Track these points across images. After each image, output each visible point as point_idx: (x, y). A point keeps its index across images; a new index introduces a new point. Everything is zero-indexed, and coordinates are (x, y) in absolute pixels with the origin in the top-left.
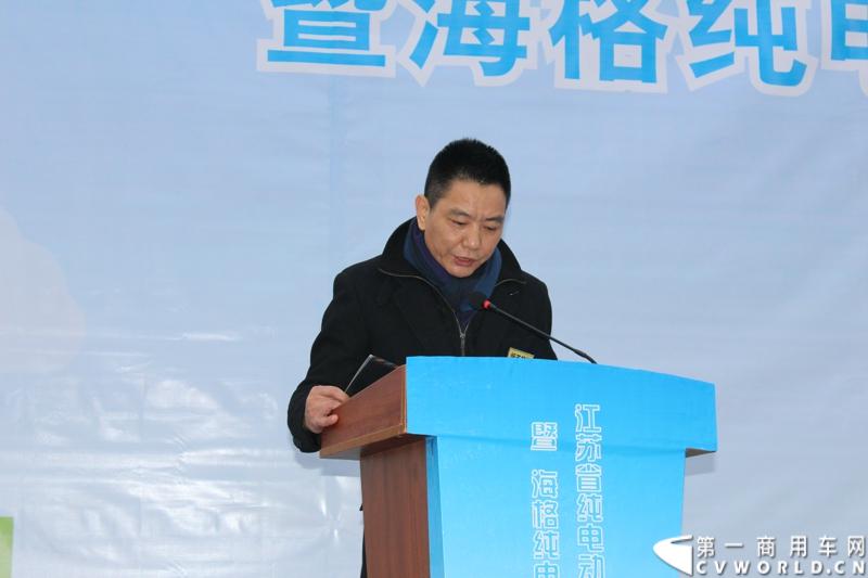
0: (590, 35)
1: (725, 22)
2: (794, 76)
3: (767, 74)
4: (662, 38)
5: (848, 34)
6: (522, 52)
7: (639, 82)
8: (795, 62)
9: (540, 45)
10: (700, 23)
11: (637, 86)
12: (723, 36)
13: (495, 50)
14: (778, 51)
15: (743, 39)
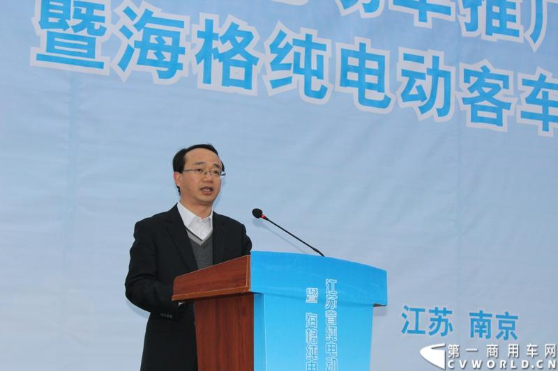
0: (218, 60)
1: (289, 58)
2: (321, 94)
3: (308, 92)
4: (256, 65)
5: (348, 73)
6: (180, 66)
7: (243, 89)
8: (322, 86)
9: (190, 63)
10: (276, 58)
11: (241, 91)
12: (287, 67)
13: (165, 64)
14: (314, 79)
15: (297, 70)
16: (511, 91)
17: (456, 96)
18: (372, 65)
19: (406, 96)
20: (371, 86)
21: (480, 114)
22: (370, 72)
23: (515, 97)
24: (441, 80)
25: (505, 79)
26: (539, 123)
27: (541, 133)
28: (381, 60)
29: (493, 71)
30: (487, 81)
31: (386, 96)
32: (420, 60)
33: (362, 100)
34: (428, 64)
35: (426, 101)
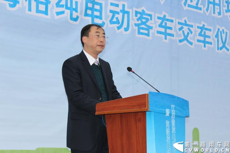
0: (34, 1)
1: (63, 2)
2: (76, 20)
3: (72, 18)
4: (50, 4)
5: (88, 10)
6: (18, 2)
7: (44, 15)
8: (77, 16)
9: (23, 1)
10: (58, 2)
13: (12, 1)
14: (74, 12)
15: (67, 8)
16: (153, 21)
17: (132, 23)
18: (97, 7)
19: (111, 22)
20: (97, 17)
21: (141, 31)
22: (96, 10)
23: (154, 23)
24: (126, 15)
25: (150, 15)
26: (163, 36)
27: (164, 40)
28: (101, 5)
29: (147, 12)
30: (144, 16)
31: (103, 22)
32: (117, 6)
34: (121, 7)
35: (120, 24)
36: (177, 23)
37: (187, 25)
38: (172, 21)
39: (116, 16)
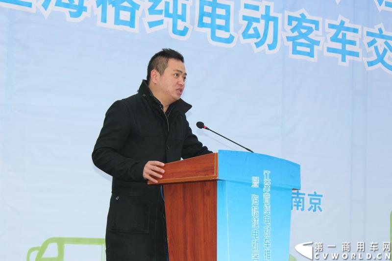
0: (111, 5)
1: (161, 6)
2: (183, 33)
3: (175, 31)
4: (138, 10)
5: (204, 17)
6: (85, 9)
8: (185, 27)
9: (92, 8)
10: (152, 5)
11: (128, 28)
12: (160, 12)
13: (74, 7)
14: (179, 21)
15: (168, 15)
16: (320, 32)
17: (282, 35)
18: (221, 12)
19: (245, 35)
20: (220, 27)
21: (299, 48)
22: (220, 17)
23: (323, 36)
24: (271, 24)
25: (316, 23)
26: (339, 56)
27: (340, 63)
28: (227, 8)
29: (309, 17)
30: (304, 24)
31: (231, 35)
32: (256, 8)
33: (214, 37)
34: (262, 11)
35: (260, 39)
36: (365, 33)
37: (383, 37)
38: (355, 31)
39: (255, 25)
